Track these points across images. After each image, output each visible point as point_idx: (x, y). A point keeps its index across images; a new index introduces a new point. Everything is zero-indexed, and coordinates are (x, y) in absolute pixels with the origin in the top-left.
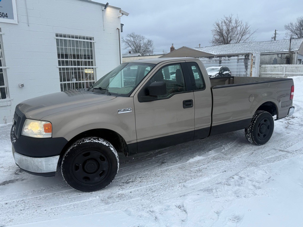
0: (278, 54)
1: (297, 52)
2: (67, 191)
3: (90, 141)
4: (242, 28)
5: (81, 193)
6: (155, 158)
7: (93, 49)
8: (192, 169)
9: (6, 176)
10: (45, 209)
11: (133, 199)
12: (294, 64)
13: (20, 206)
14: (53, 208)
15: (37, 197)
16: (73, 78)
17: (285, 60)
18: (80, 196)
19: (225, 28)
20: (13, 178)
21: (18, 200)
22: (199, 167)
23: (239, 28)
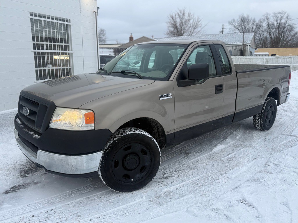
0: (233, 46)
1: (250, 45)
2: (101, 192)
3: (133, 132)
4: (194, 21)
5: (120, 195)
6: (176, 149)
7: (69, 32)
8: (222, 159)
9: (11, 181)
10: (89, 219)
11: (185, 197)
12: (247, 55)
13: (52, 217)
14: (98, 217)
15: (68, 203)
16: (48, 64)
17: (239, 52)
18: (122, 199)
19: (178, 20)
20: (21, 182)
21: (46, 210)
22: (228, 157)
23: (191, 21)
